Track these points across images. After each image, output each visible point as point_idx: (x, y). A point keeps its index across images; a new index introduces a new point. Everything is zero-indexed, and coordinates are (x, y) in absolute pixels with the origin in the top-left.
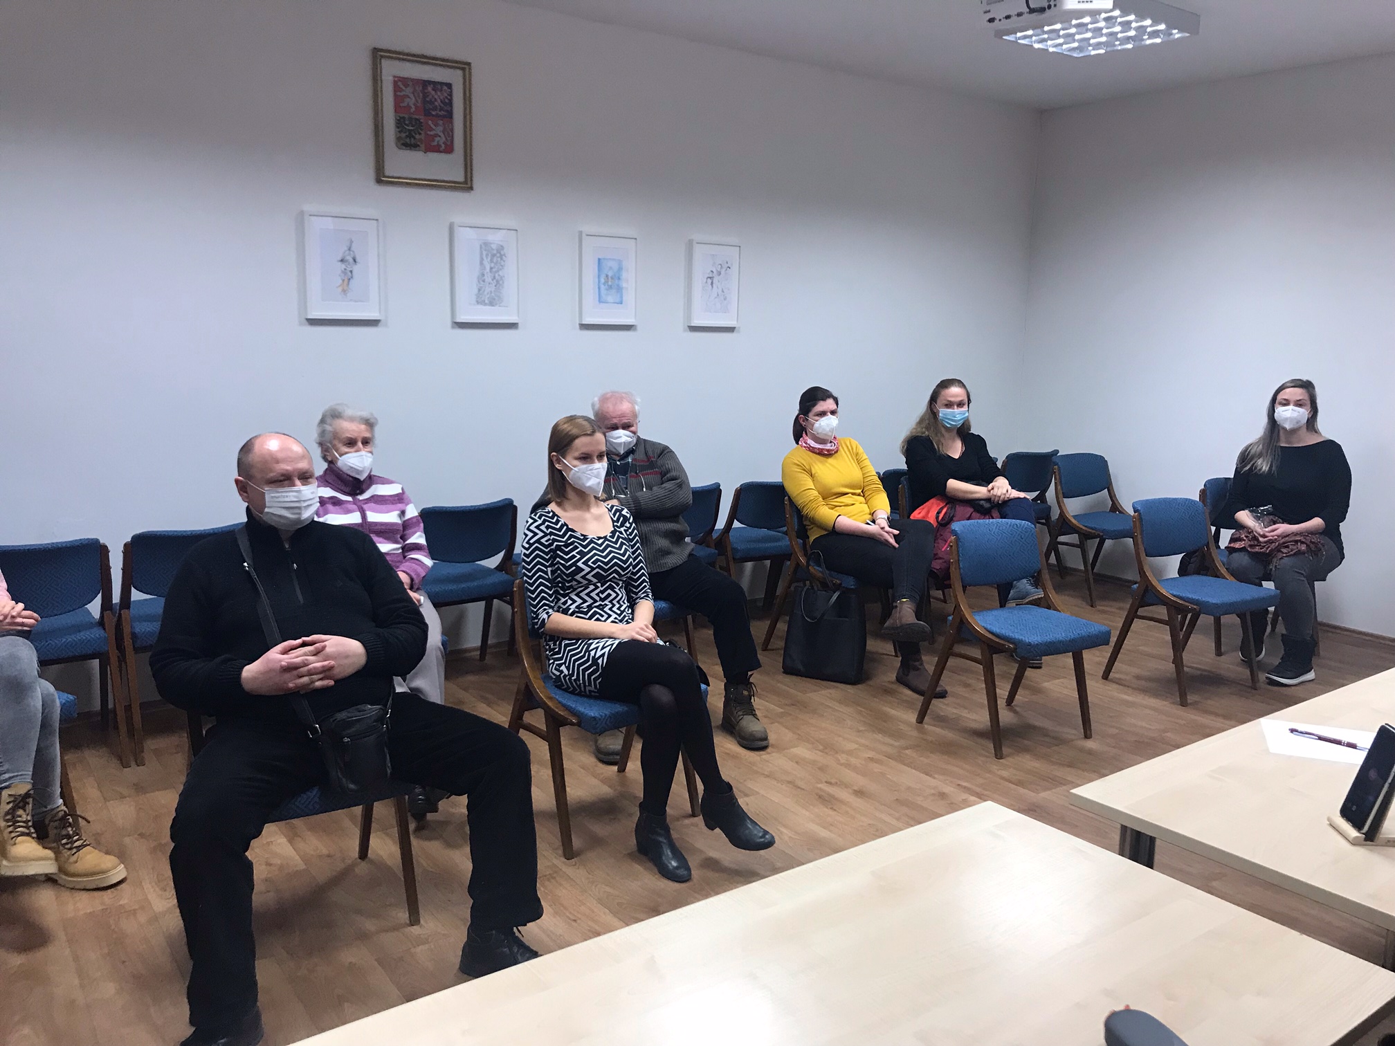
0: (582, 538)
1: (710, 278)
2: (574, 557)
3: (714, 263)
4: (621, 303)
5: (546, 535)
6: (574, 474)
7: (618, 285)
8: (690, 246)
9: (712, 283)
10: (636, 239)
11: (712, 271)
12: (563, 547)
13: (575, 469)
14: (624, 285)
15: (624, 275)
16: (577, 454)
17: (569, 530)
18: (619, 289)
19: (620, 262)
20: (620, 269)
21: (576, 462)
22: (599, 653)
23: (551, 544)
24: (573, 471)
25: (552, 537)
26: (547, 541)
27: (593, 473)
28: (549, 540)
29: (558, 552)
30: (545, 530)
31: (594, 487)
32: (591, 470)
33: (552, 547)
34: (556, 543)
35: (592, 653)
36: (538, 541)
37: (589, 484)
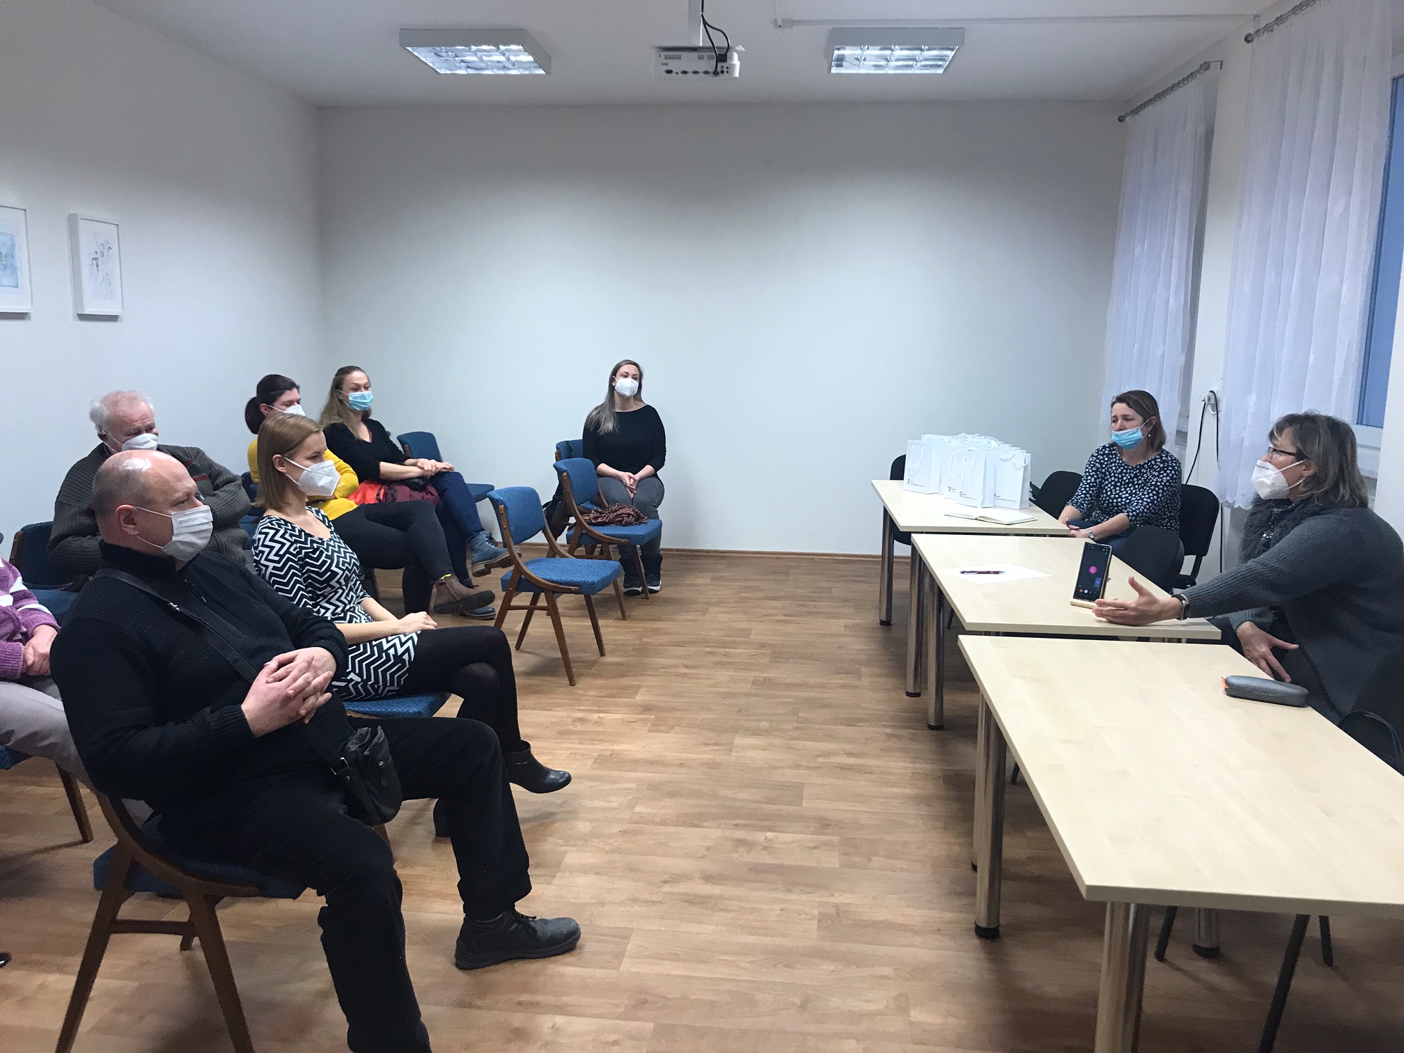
0: (320, 541)
1: (96, 259)
2: (325, 562)
3: (97, 242)
4: (17, 287)
5: (292, 544)
6: (306, 475)
7: (12, 265)
8: (73, 221)
9: (97, 266)
10: (25, 210)
11: (97, 252)
12: (310, 554)
13: (308, 469)
14: (18, 265)
15: (17, 251)
16: (309, 454)
17: (307, 535)
18: (14, 270)
19: (12, 237)
20: (13, 246)
21: (308, 462)
22: (400, 650)
23: (299, 553)
24: (305, 472)
25: (298, 545)
26: (294, 550)
27: (324, 471)
28: (296, 548)
29: (307, 560)
30: (290, 538)
31: (326, 486)
32: (322, 468)
33: (301, 556)
34: (304, 551)
35: (392, 652)
36: (287, 552)
37: (321, 483)
